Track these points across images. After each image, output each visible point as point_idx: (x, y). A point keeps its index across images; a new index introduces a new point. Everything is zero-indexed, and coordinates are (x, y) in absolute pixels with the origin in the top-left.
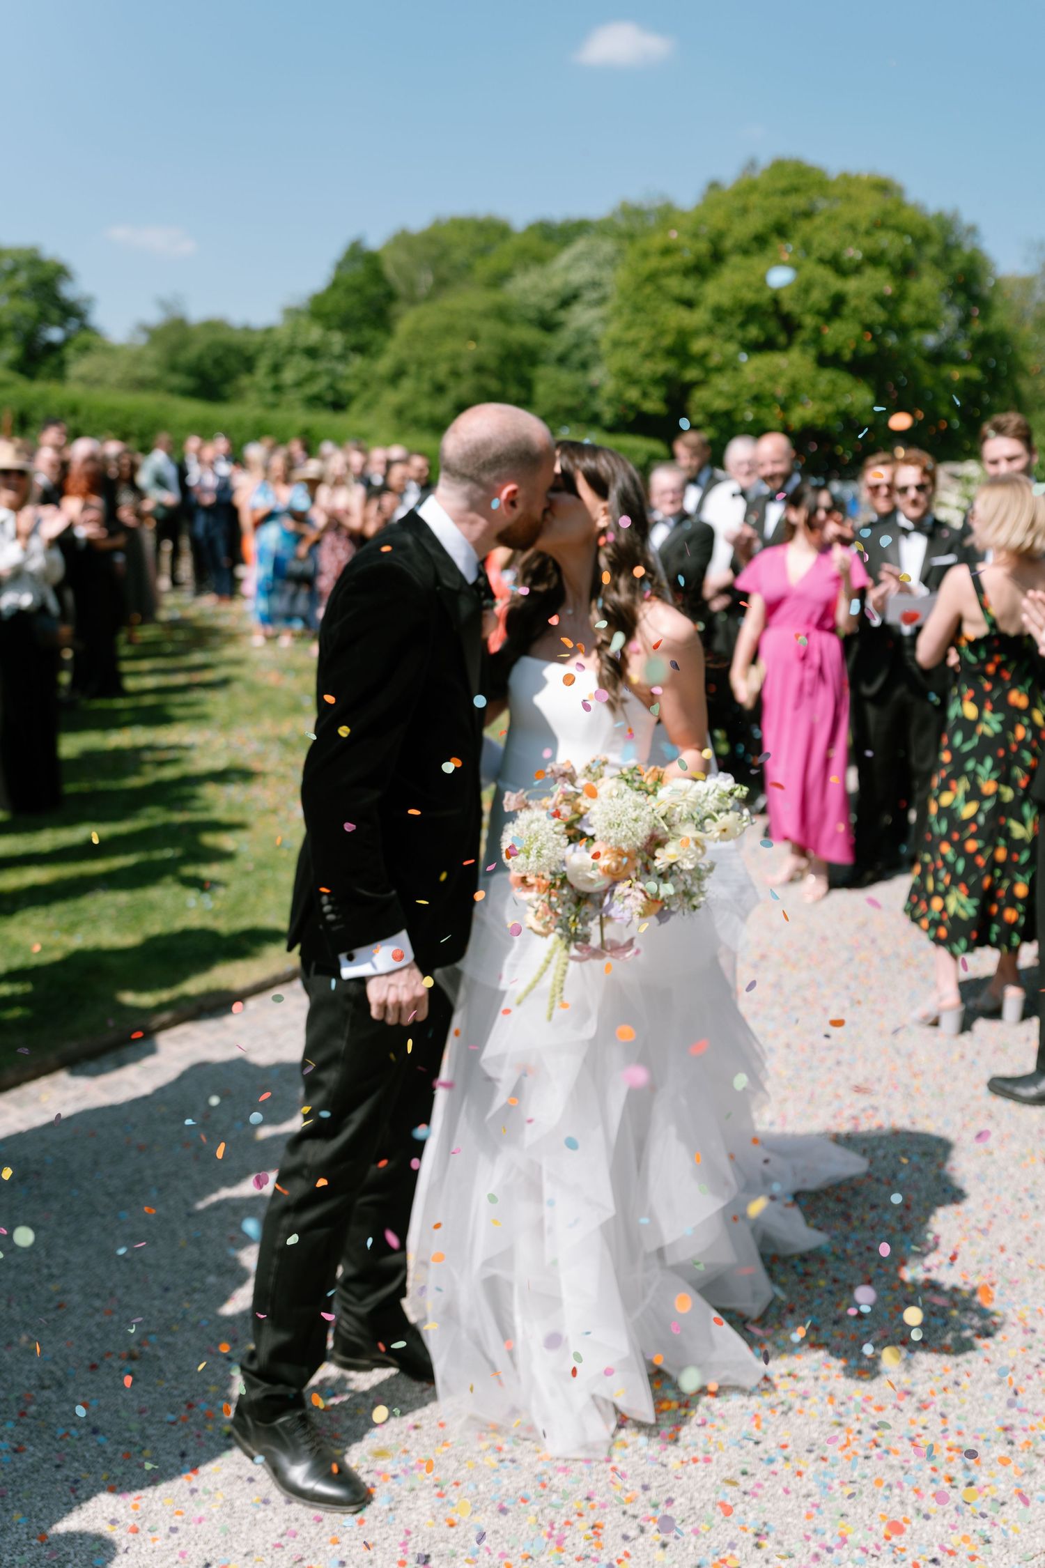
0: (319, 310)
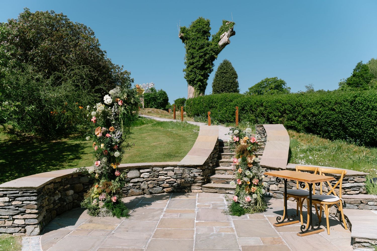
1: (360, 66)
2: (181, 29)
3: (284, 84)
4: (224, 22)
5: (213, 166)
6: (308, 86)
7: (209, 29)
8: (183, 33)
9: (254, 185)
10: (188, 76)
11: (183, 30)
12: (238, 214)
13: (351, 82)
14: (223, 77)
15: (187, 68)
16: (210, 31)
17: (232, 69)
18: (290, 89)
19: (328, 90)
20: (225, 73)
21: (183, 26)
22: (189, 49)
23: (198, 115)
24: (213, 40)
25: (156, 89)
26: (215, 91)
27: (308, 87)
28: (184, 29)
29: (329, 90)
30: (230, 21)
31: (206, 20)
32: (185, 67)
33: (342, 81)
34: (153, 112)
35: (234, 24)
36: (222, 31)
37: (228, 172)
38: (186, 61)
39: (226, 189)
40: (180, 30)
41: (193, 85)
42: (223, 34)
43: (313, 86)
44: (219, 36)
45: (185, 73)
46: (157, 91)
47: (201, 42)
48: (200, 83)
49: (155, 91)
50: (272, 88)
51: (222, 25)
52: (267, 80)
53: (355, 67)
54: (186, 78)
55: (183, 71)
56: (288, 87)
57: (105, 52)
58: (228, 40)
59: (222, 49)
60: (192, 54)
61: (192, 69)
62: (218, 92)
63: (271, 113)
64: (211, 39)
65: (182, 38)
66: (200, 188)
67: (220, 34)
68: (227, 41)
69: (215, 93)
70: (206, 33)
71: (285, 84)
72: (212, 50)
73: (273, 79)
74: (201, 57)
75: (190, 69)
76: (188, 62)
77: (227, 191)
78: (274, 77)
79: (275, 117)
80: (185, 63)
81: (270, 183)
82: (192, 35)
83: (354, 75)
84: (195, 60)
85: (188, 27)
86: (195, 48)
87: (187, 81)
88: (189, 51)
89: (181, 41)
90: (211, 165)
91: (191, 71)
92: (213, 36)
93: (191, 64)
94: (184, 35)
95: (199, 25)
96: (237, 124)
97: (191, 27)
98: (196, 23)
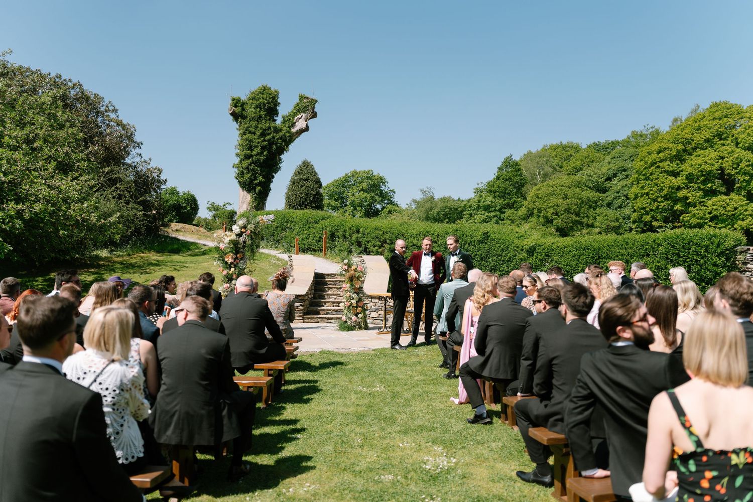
0: (491, 189)
1: (509, 163)
2: (233, 100)
3: (383, 183)
4: (302, 98)
5: (312, 297)
6: (425, 189)
7: (277, 104)
8: (236, 106)
9: (360, 307)
10: (241, 174)
11: (236, 102)
12: (347, 329)
13: (493, 189)
14: (302, 186)
15: (241, 162)
16: (278, 108)
17: (316, 174)
18: (394, 192)
19: (459, 199)
20: (305, 180)
21: (236, 96)
22: (244, 134)
24: (284, 122)
25: (178, 189)
26: (290, 205)
27: (425, 192)
28: (239, 100)
29: (461, 199)
30: (311, 97)
31: (273, 89)
32: (237, 161)
33: (480, 186)
34: (183, 230)
35: (316, 101)
36: (299, 109)
37: (327, 304)
38: (239, 151)
39: (328, 319)
40: (231, 102)
41: (249, 191)
42: (299, 116)
43: (433, 191)
44: (293, 118)
45: (236, 170)
46: (181, 194)
47: (264, 125)
48: (259, 188)
49: (178, 193)
50: (362, 190)
51: (298, 101)
52: (354, 174)
53: (501, 164)
54: (237, 179)
55: (233, 167)
56: (391, 188)
57: (142, 144)
58: (307, 125)
59: (297, 137)
60: (251, 141)
61: (249, 165)
62: (294, 206)
63: (368, 242)
64: (279, 120)
65: (232, 114)
66: (301, 318)
67: (295, 115)
68: (305, 126)
69: (290, 208)
70: (272, 111)
71: (386, 184)
72: (281, 138)
73: (365, 172)
74: (263, 148)
75: (244, 165)
76: (243, 153)
77: (329, 321)
78: (367, 170)
79: (375, 246)
80: (237, 155)
81: (370, 310)
82: (250, 111)
83: (498, 178)
84: (254, 153)
85: (244, 98)
86: (254, 133)
87: (239, 182)
88: (245, 137)
89: (231, 118)
90: (310, 296)
91: (247, 168)
92: (283, 117)
93: (247, 157)
94: (238, 110)
95: (263, 98)
96: (325, 254)
97: (249, 99)
98: (258, 94)
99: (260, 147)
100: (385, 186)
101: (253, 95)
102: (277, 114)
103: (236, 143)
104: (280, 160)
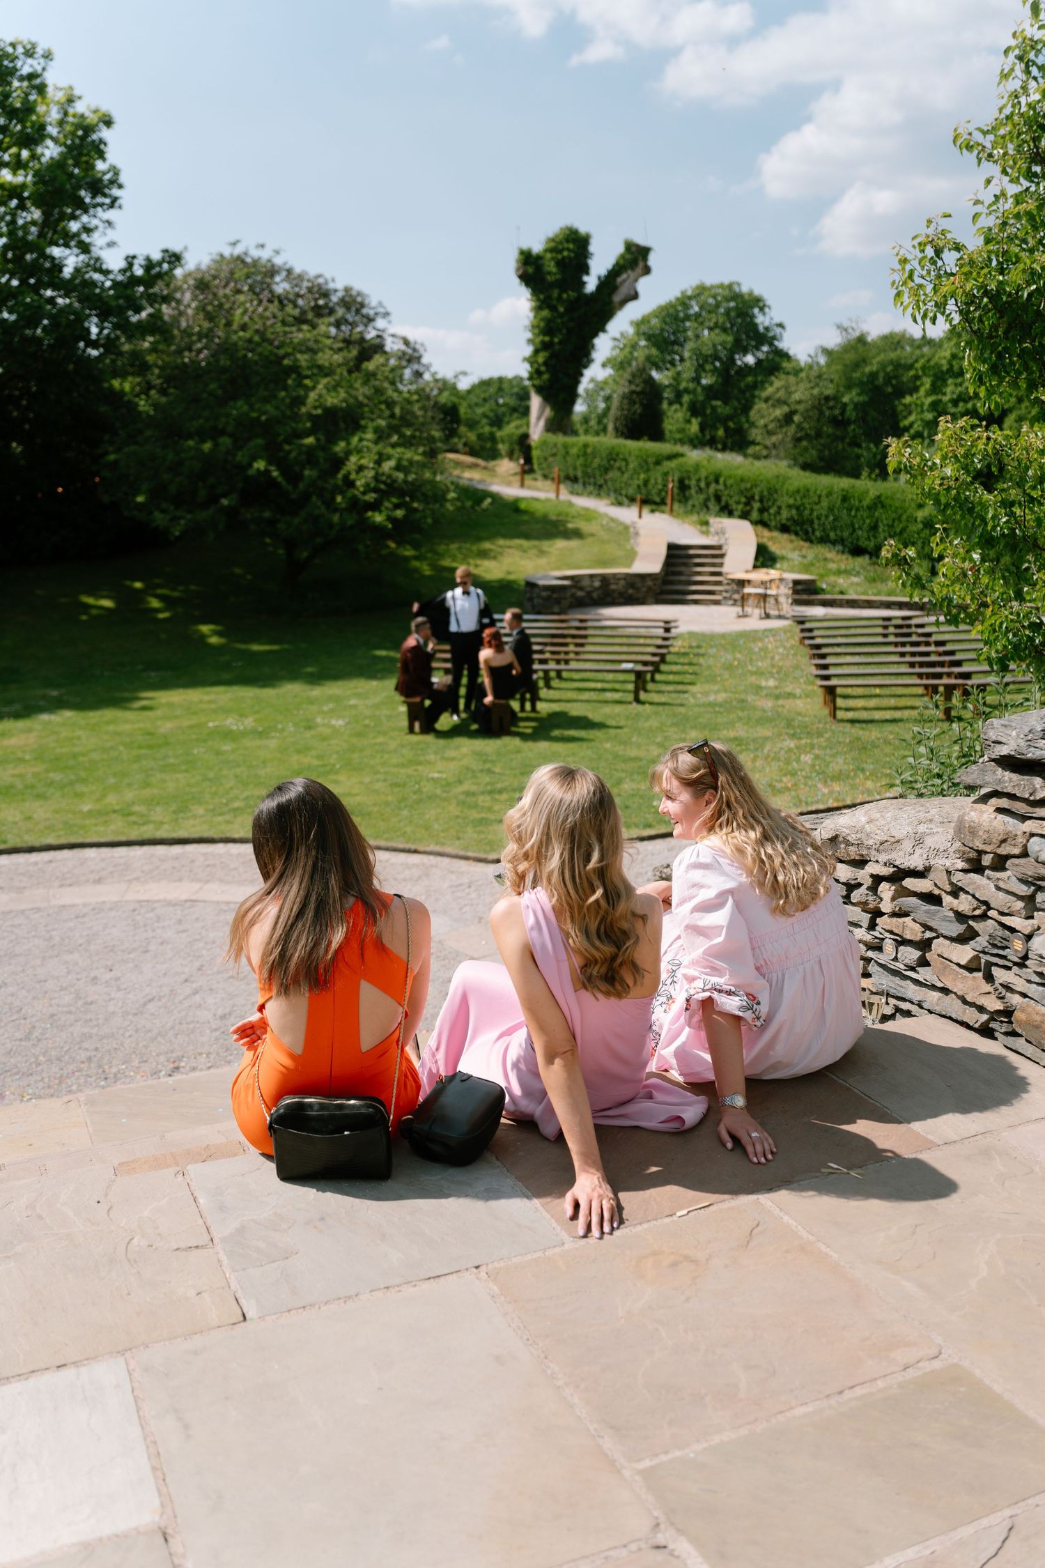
2: (521, 252)
3: (762, 309)
4: (629, 246)
5: (666, 576)
6: (846, 324)
7: (587, 255)
8: (526, 263)
10: (534, 374)
11: (527, 257)
15: (536, 352)
16: (589, 261)
18: (784, 327)
21: (525, 247)
22: (541, 308)
23: (575, 480)
24: (599, 286)
27: (846, 330)
28: (530, 253)
30: (643, 243)
31: (581, 231)
32: (528, 350)
35: (650, 249)
36: (624, 265)
37: (682, 583)
38: (532, 336)
40: (517, 255)
41: (547, 400)
42: (624, 276)
44: (616, 279)
45: (527, 366)
47: (570, 293)
48: (562, 394)
51: (623, 250)
52: (701, 290)
54: (529, 380)
56: (777, 320)
60: (549, 321)
61: (548, 359)
64: (591, 282)
65: (520, 275)
67: (618, 273)
69: (617, 437)
70: (580, 268)
71: (767, 310)
73: (721, 286)
74: (569, 332)
75: (541, 359)
76: (539, 340)
78: (726, 282)
80: (529, 341)
82: (549, 271)
84: (556, 339)
85: (538, 249)
86: (556, 308)
88: (541, 313)
89: (519, 281)
90: (664, 574)
91: (545, 363)
92: (599, 278)
93: (545, 346)
94: (530, 270)
95: (568, 249)
96: (672, 510)
97: (546, 251)
98: (561, 243)
99: (564, 331)
100: (764, 314)
101: (552, 244)
102: (587, 272)
103: (527, 322)
104: (593, 346)
